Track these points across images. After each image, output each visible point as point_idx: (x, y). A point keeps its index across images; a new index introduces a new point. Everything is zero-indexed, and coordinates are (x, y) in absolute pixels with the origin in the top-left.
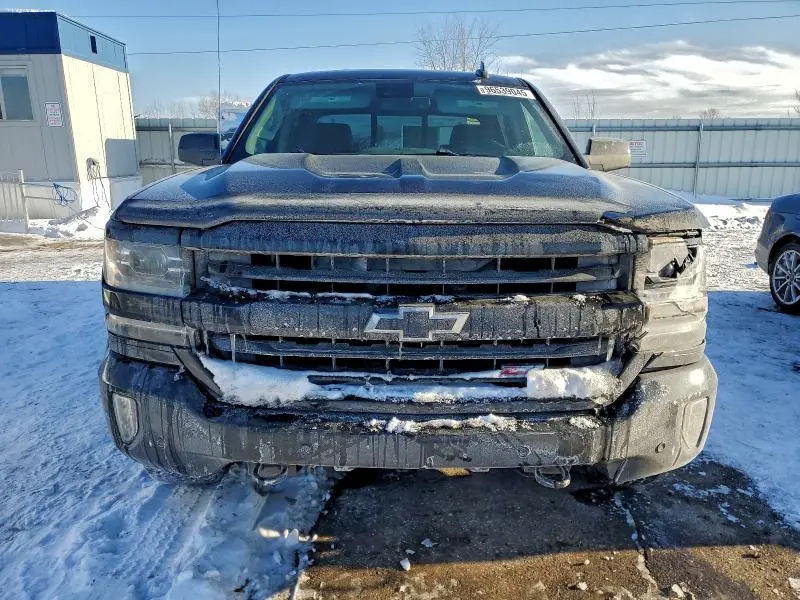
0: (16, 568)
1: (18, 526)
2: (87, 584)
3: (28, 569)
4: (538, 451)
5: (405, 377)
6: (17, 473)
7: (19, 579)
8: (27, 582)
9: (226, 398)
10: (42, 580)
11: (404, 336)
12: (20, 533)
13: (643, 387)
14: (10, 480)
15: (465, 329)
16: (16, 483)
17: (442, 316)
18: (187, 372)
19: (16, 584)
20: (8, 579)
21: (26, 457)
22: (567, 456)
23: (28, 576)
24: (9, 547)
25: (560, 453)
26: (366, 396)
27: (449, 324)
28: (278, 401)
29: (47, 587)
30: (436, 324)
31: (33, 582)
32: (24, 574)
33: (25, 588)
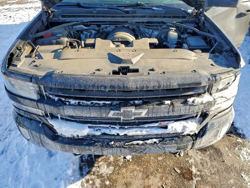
0: (13, 145)
1: (11, 129)
2: (35, 151)
3: (17, 145)
4: (169, 150)
5: (124, 127)
6: (7, 109)
7: (15, 148)
8: (18, 149)
9: (59, 134)
10: (22, 149)
11: (123, 118)
12: (13, 131)
13: (209, 126)
14: (5, 111)
15: (146, 114)
16: (8, 113)
17: (137, 111)
18: (44, 123)
19: (15, 150)
20: (12, 149)
21: (9, 103)
22: (179, 150)
23: (17, 147)
24: (10, 137)
25: (177, 150)
26: (109, 133)
27: (140, 114)
28: (78, 136)
29: (24, 151)
30: (135, 114)
31: (20, 149)
32: (16, 147)
33: (17, 152)
